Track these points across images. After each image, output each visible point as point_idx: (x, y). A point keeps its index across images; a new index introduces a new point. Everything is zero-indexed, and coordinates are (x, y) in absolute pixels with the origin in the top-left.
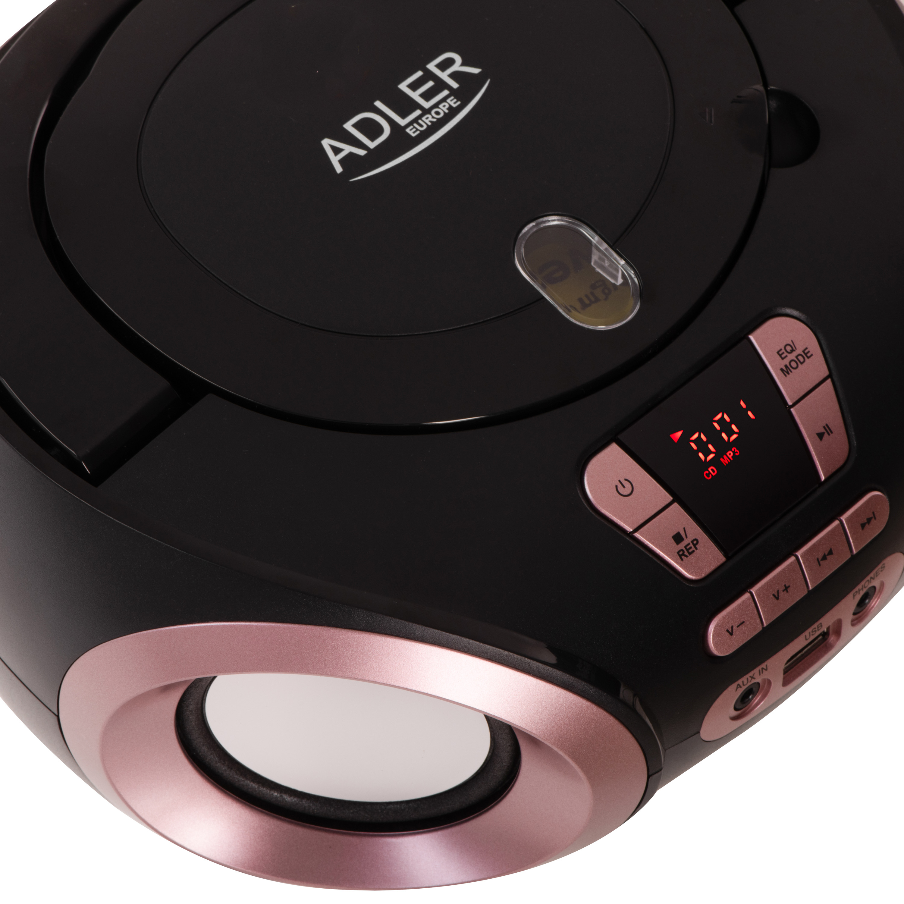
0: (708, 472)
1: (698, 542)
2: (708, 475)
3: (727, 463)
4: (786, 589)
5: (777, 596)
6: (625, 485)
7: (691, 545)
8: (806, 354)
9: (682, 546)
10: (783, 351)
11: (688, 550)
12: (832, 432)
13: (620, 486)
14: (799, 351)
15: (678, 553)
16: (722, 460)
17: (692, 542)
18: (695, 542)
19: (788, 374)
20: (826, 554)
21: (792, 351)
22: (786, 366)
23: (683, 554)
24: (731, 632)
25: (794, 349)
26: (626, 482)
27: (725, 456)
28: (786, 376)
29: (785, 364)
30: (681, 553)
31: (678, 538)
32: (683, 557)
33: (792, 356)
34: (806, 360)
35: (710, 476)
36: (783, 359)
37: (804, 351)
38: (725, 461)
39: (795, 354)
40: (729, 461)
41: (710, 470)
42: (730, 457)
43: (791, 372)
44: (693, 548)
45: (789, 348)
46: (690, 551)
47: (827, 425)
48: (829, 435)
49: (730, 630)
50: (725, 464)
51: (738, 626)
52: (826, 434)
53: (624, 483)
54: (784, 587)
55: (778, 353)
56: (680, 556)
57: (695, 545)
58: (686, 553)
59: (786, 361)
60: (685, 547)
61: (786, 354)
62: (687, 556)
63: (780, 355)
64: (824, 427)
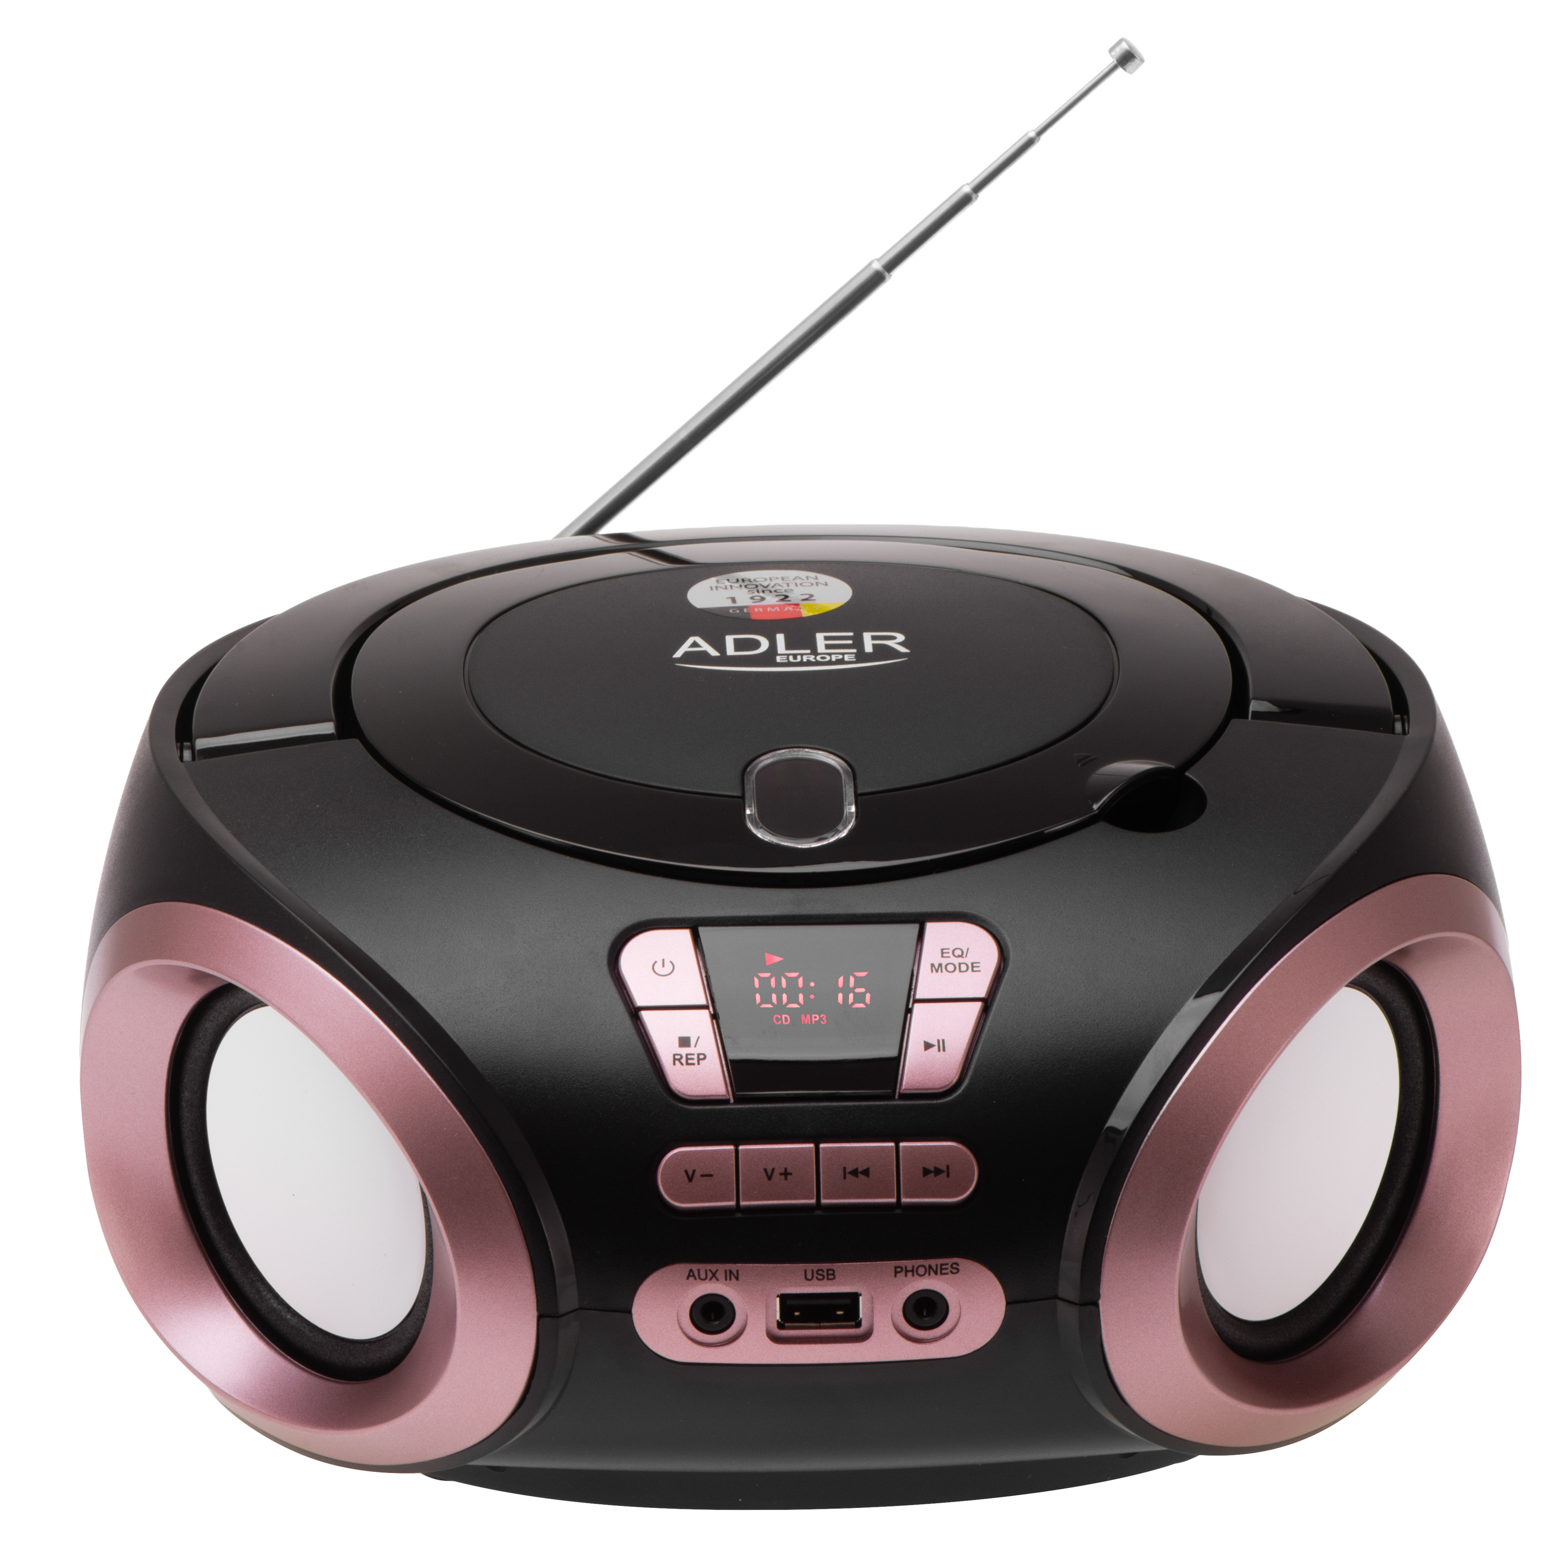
0: (780, 1017)
1: (705, 1058)
2: (778, 1019)
3: (806, 1023)
4: (786, 1174)
5: (769, 1173)
6: (665, 966)
7: (695, 1057)
8: (973, 967)
9: (684, 1051)
10: (951, 951)
11: (687, 1059)
12: (944, 1050)
13: (660, 963)
14: (968, 960)
15: (674, 1055)
16: (803, 1016)
17: (699, 1055)
18: (701, 1057)
19: (937, 971)
20: (860, 1170)
21: (961, 956)
22: (940, 965)
23: (679, 1060)
24: (690, 1177)
25: (964, 955)
26: (671, 964)
27: (808, 1016)
28: (932, 971)
29: (940, 962)
30: (677, 1057)
31: (684, 1042)
32: (677, 1062)
33: (956, 961)
34: (968, 972)
35: (780, 1022)
36: (942, 957)
37: (972, 964)
38: (806, 1019)
39: (961, 960)
40: (809, 1023)
41: (784, 1016)
42: (814, 1020)
43: (942, 972)
44: (695, 1061)
45: (958, 952)
46: (690, 1062)
47: (943, 1041)
48: (939, 1050)
49: (690, 1174)
50: (803, 1023)
51: (702, 1176)
52: (936, 1048)
53: (667, 963)
54: (784, 1169)
55: (942, 950)
56: (675, 1060)
57: (699, 1060)
58: (684, 1061)
59: (944, 962)
60: (687, 1055)
61: (951, 955)
62: (682, 1064)
63: (942, 953)
64: (938, 1041)
